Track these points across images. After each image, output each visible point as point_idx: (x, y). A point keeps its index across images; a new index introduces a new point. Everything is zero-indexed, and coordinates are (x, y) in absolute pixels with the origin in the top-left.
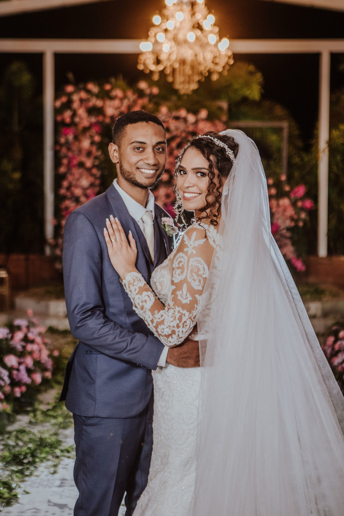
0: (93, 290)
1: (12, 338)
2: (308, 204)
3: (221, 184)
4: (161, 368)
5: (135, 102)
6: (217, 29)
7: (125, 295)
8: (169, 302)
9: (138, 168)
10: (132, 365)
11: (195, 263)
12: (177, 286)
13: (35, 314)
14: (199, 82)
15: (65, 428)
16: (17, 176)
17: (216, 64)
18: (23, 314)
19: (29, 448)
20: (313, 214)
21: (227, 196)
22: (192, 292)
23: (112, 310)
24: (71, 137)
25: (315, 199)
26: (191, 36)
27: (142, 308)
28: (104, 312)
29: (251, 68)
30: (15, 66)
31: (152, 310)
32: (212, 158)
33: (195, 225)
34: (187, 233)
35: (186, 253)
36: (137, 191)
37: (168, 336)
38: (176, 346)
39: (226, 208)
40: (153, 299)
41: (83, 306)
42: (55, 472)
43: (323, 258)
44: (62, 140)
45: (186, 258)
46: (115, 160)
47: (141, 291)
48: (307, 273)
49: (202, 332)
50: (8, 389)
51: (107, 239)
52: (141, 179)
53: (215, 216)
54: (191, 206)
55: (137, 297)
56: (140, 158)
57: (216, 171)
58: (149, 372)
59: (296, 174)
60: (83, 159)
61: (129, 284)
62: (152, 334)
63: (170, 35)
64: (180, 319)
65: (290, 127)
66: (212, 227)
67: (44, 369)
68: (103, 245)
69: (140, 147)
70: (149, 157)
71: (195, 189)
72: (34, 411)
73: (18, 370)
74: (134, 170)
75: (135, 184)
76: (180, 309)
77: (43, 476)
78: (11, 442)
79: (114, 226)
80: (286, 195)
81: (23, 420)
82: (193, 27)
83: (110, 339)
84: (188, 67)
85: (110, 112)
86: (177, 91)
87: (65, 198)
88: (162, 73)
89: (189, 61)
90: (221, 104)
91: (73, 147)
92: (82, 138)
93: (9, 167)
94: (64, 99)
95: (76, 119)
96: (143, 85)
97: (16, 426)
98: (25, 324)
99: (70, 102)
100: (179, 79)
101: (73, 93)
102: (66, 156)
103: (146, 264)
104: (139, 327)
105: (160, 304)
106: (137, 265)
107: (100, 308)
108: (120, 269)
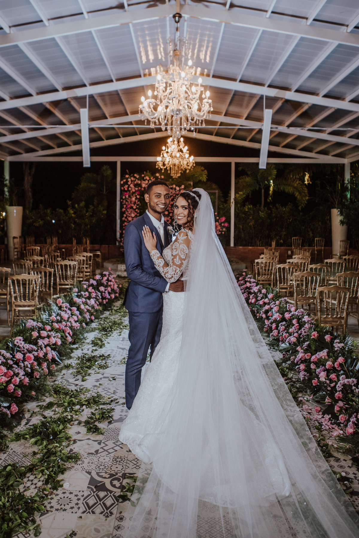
0: (137, 257)
1: (102, 279)
2: (226, 225)
3: (194, 213)
4: (166, 292)
6: (188, 152)
7: (151, 260)
8: (171, 263)
9: (157, 205)
10: (154, 290)
11: (182, 247)
12: (174, 257)
13: (112, 270)
14: (181, 173)
15: (124, 317)
16: (105, 212)
17: (188, 166)
18: (107, 270)
19: (109, 325)
20: (229, 229)
21: (196, 218)
22: (181, 259)
23: (145, 266)
24: (127, 196)
25: (229, 223)
26: (178, 155)
27: (159, 266)
28: (142, 267)
29: (203, 168)
30: (105, 167)
31: (163, 267)
32: (189, 201)
33: (183, 230)
34: (179, 234)
35: (178, 242)
36: (157, 215)
37: (170, 278)
38: (173, 283)
39: (196, 223)
40: (164, 262)
41: (133, 264)
42: (120, 335)
43: (232, 247)
44: (124, 197)
45: (178, 244)
46: (147, 201)
47: (158, 258)
49: (185, 276)
50: (100, 300)
51: (144, 235)
52: (158, 209)
53: (191, 226)
54: (181, 222)
55: (156, 261)
56: (158, 200)
57: (191, 207)
58: (161, 294)
59: (221, 212)
60: (133, 205)
61: (153, 255)
62: (163, 277)
63: (169, 154)
64: (175, 271)
65: (219, 193)
66: (190, 231)
67: (116, 293)
68: (142, 238)
69: (159, 196)
70: (162, 200)
71: (182, 215)
72: (112, 310)
73: (105, 293)
74: (155, 205)
75: (156, 211)
76: (175, 267)
77: (115, 336)
78: (102, 322)
79: (147, 230)
81: (107, 313)
82: (178, 151)
83: (144, 279)
84: (176, 167)
85: (144, 185)
86: (172, 177)
87: (125, 221)
88: (166, 169)
89: (177, 164)
90: (190, 182)
91: (128, 200)
92: (132, 196)
93: (102, 209)
94: (125, 180)
95: (130, 189)
96: (157, 175)
97: (104, 316)
98: (107, 273)
99: (127, 181)
100: (173, 172)
101: (128, 178)
102: (125, 204)
103: (161, 247)
104: (157, 274)
105: (167, 264)
106: (156, 247)
107: (140, 265)
108: (149, 249)
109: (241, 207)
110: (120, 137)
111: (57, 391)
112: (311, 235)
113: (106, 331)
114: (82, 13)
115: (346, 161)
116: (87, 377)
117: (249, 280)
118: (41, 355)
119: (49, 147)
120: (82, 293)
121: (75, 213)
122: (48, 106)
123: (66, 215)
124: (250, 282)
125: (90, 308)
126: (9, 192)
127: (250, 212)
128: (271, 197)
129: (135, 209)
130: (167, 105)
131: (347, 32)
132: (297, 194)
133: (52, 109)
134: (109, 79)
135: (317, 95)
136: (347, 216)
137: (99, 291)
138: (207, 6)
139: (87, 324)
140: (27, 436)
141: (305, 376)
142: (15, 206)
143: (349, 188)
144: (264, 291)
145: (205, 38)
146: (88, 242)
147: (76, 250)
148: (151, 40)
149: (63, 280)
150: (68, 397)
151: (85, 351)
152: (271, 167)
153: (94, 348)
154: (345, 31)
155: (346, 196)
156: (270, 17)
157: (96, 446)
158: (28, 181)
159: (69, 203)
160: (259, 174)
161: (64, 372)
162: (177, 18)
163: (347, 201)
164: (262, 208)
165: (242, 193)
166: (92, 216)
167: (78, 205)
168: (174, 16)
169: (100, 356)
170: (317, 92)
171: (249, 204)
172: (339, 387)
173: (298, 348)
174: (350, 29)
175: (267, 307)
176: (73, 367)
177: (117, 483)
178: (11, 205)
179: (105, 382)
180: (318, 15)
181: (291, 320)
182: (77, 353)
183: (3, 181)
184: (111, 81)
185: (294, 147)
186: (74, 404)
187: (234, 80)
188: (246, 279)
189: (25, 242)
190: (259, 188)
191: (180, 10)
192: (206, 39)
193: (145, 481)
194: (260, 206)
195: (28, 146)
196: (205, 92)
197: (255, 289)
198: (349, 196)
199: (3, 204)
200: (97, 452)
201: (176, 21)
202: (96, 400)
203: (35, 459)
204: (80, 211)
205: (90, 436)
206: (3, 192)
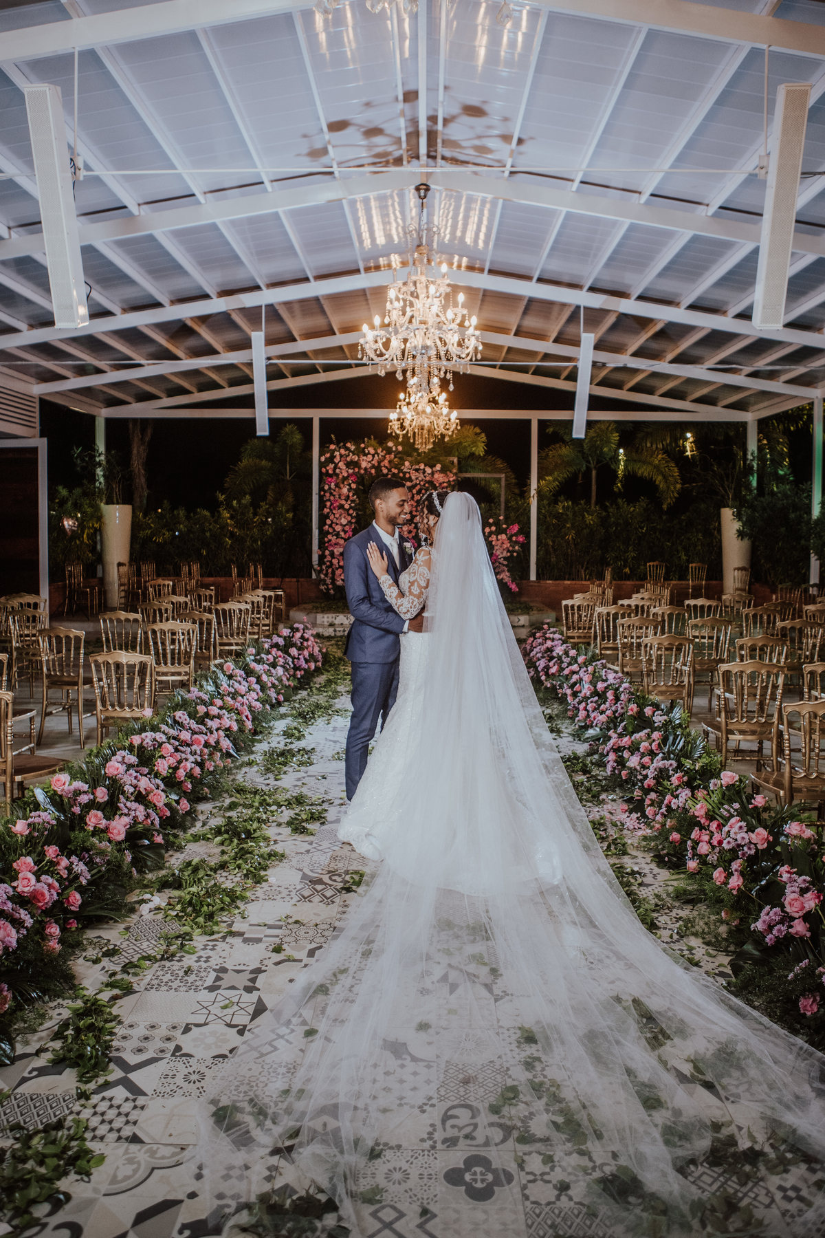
0: (362, 587)
1: (293, 636)
2: (521, 539)
4: (405, 633)
5: (384, 457)
6: (447, 403)
7: (381, 590)
8: (407, 593)
10: (388, 632)
11: (422, 570)
12: (412, 583)
13: (308, 622)
14: (434, 442)
16: (290, 515)
17: (448, 429)
18: (299, 621)
19: (310, 709)
20: (526, 547)
22: (420, 587)
23: (374, 599)
24: (333, 485)
25: (528, 536)
26: (428, 410)
27: (391, 597)
28: (370, 600)
29: (478, 430)
30: (288, 429)
31: (396, 598)
33: (423, 547)
34: (420, 552)
35: (417, 564)
37: (406, 614)
38: (412, 620)
40: (397, 591)
41: (357, 597)
42: (329, 723)
43: (533, 582)
44: (326, 487)
45: (419, 568)
47: (390, 586)
48: (520, 594)
50: (292, 672)
51: (369, 556)
55: (388, 591)
58: (397, 636)
59: (512, 514)
60: (343, 502)
61: (384, 583)
62: (398, 613)
63: (411, 408)
64: (413, 603)
65: (506, 477)
67: (316, 661)
68: (367, 559)
72: (311, 688)
73: (298, 659)
76: (413, 597)
77: (321, 725)
78: (297, 706)
79: (374, 548)
80: (504, 531)
81: (303, 694)
82: (430, 402)
83: (374, 616)
84: (425, 431)
85: (364, 465)
86: (418, 449)
87: (328, 533)
88: (406, 436)
89: (426, 427)
90: (451, 459)
91: (335, 493)
92: (342, 485)
93: (284, 509)
94: (328, 455)
95: (338, 471)
96: (390, 444)
97: (299, 697)
98: (301, 626)
99: (333, 457)
100: (419, 441)
101: (335, 450)
102: (329, 500)
103: (395, 572)
104: (390, 609)
105: (402, 594)
106: (387, 571)
107: (368, 598)
108: (377, 574)
109: (549, 504)
110: (318, 372)
111: (240, 791)
112: (684, 557)
113: (306, 717)
114: (262, 183)
115: (750, 417)
116: (282, 776)
117: (551, 636)
118: (212, 741)
119: (182, 391)
120: (263, 655)
121: (232, 518)
122: (189, 323)
123: (216, 522)
124: (553, 640)
125: (276, 683)
126: (104, 476)
127: (567, 515)
128: (621, 481)
129: (348, 510)
131: (707, 215)
132: (659, 479)
133: (196, 327)
134: (303, 277)
135: (677, 305)
136: (750, 522)
137: (289, 655)
139: (272, 706)
140: (209, 836)
141: (614, 768)
142: (118, 503)
143: (755, 468)
144: (573, 653)
146: (260, 571)
147: (240, 587)
149: (227, 636)
150: (257, 797)
151: (274, 745)
152: (607, 429)
153: (289, 741)
154: (704, 214)
155: (750, 483)
156: (578, 191)
157: (306, 847)
158: (138, 453)
159: (222, 498)
161: (244, 769)
162: (422, 192)
163: (751, 492)
164: (592, 505)
165: (551, 478)
166: (264, 523)
167: (239, 502)
168: (418, 188)
169: (299, 750)
170: (677, 301)
171: (566, 500)
172: (651, 773)
173: (611, 733)
174: (713, 209)
175: (575, 677)
176: (258, 764)
177: (339, 879)
178: (110, 501)
179: (311, 782)
180: (656, 188)
181: (605, 692)
182: (261, 747)
183: (95, 456)
184: (306, 280)
185: (650, 391)
186: (269, 805)
187: (528, 278)
188: (547, 635)
189: (139, 574)
190: (587, 467)
191: (428, 179)
193: (373, 876)
194: (588, 502)
195: (142, 389)
196: (470, 317)
197: (559, 650)
198: (754, 484)
199: (94, 499)
200: (308, 852)
201: (420, 197)
202: (300, 800)
203: (226, 858)
204: (243, 514)
205: (297, 836)
206: (93, 478)
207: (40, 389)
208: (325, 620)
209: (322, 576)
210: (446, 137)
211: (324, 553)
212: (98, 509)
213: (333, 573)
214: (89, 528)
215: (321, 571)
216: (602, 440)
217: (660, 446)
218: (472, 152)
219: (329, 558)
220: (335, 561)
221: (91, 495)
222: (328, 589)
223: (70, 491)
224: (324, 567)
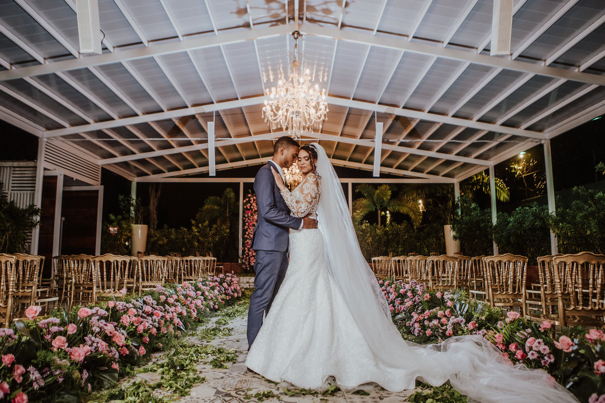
1: (225, 279)
8: (302, 201)
12: (306, 195)
16: (228, 231)
22: (312, 197)
24: (249, 215)
30: (228, 190)
32: (310, 152)
34: (309, 176)
35: (310, 183)
44: (246, 216)
45: (310, 185)
57: (312, 157)
67: (238, 294)
71: (305, 165)
76: (307, 203)
77: (238, 319)
87: (247, 238)
91: (250, 218)
92: (254, 215)
93: (225, 228)
94: (247, 199)
95: (252, 207)
98: (230, 275)
99: (250, 200)
101: (251, 197)
102: (248, 222)
107: (275, 206)
109: (358, 225)
110: (243, 160)
111: (183, 347)
113: (230, 316)
114: (213, 31)
115: (455, 181)
116: (212, 340)
118: (168, 317)
119: (175, 169)
120: (207, 283)
121: (198, 232)
122: (176, 122)
123: (190, 234)
125: (214, 298)
126: (134, 211)
127: (367, 230)
130: (287, 108)
131: (443, 47)
132: (411, 214)
134: (235, 97)
135: (423, 111)
136: (459, 231)
137: (223, 287)
138: (321, 26)
139: (211, 310)
140: (155, 369)
141: (420, 331)
142: (140, 224)
143: (460, 205)
144: (381, 281)
145: (320, 68)
148: (273, 70)
149: (188, 275)
150: (193, 348)
151: (209, 327)
153: (218, 325)
154: (441, 47)
155: (458, 213)
156: (376, 36)
157: (222, 375)
158: (153, 203)
159: (194, 222)
160: (375, 196)
161: (188, 337)
162: (296, 35)
163: (459, 217)
164: (379, 226)
165: (359, 211)
166: (215, 234)
167: (202, 225)
168: (293, 34)
169: (224, 329)
170: (423, 108)
171: (367, 223)
172: (449, 327)
173: (413, 314)
174: (445, 45)
176: (197, 335)
177: (243, 394)
178: (137, 223)
179: (229, 343)
180: (416, 32)
181: (405, 293)
183: (130, 201)
184: (237, 99)
185: (405, 169)
186: (200, 353)
187: (348, 97)
191: (299, 28)
192: (322, 68)
194: (377, 224)
198: (460, 213)
199: (129, 222)
200: (222, 378)
201: (295, 38)
202: (220, 351)
203: (163, 381)
204: (204, 230)
205: (216, 370)
206: (129, 211)
207: (101, 162)
208: (245, 280)
209: (244, 261)
210: (308, 4)
211: (244, 249)
212: (129, 226)
213: (249, 259)
214: (125, 235)
215: (243, 258)
216: (383, 194)
217: (411, 198)
218: (320, 13)
219: (247, 251)
220: (250, 253)
221: (127, 219)
222: (246, 268)
223: (116, 217)
224: (245, 256)
